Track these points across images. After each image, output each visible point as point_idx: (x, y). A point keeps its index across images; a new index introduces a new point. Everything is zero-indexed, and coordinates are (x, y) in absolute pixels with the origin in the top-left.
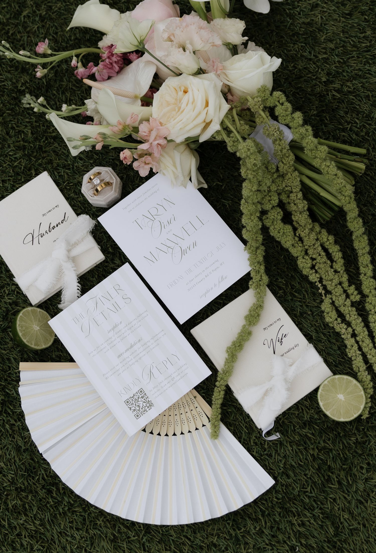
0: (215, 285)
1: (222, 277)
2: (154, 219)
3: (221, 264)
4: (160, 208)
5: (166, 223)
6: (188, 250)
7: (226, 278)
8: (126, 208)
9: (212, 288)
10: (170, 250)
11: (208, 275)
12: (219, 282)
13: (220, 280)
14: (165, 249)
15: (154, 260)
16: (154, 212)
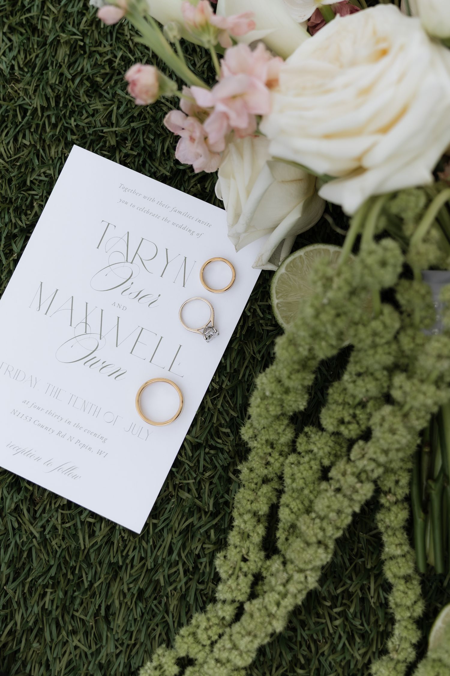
0: (48, 463)
1: (73, 469)
2: (130, 260)
3: (100, 452)
4: (161, 258)
5: (135, 289)
6: (99, 365)
7: (75, 477)
8: (126, 189)
9: (38, 459)
10: (81, 329)
11: (63, 436)
12: (59, 468)
13: (65, 467)
14: (78, 316)
15: (44, 307)
16: (146, 252)
